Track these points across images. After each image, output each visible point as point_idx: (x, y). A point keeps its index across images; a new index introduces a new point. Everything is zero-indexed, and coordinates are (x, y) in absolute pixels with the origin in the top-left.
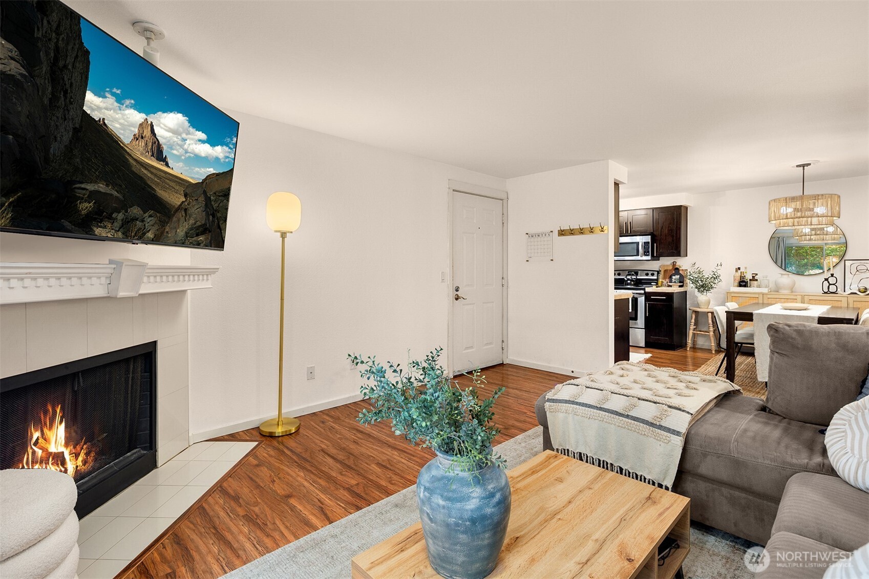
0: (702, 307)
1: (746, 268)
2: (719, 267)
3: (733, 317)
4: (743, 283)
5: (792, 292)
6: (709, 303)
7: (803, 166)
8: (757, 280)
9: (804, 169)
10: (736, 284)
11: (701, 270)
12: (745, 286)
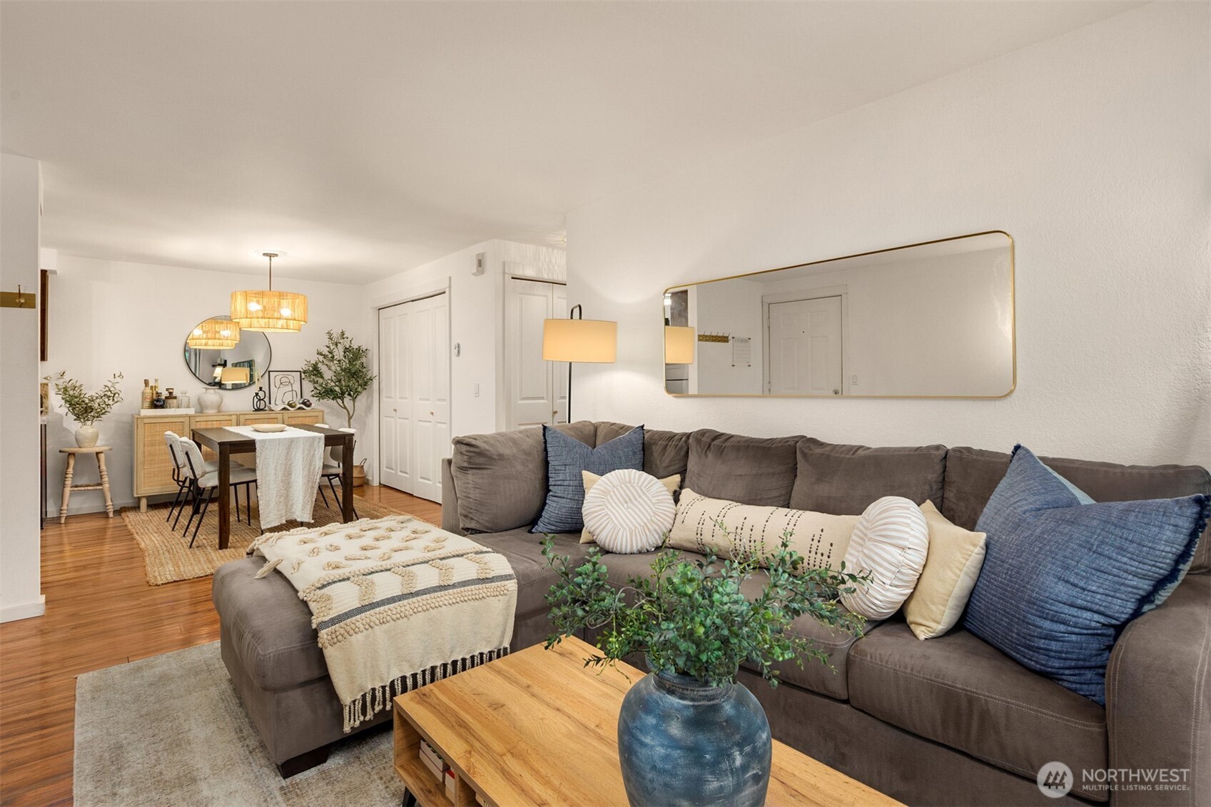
0: (86, 444)
1: (156, 380)
2: (118, 379)
3: (228, 449)
4: (157, 403)
5: (219, 412)
6: (97, 436)
7: (270, 256)
8: (175, 398)
9: (270, 260)
10: (147, 404)
11: (78, 385)
12: (162, 407)
